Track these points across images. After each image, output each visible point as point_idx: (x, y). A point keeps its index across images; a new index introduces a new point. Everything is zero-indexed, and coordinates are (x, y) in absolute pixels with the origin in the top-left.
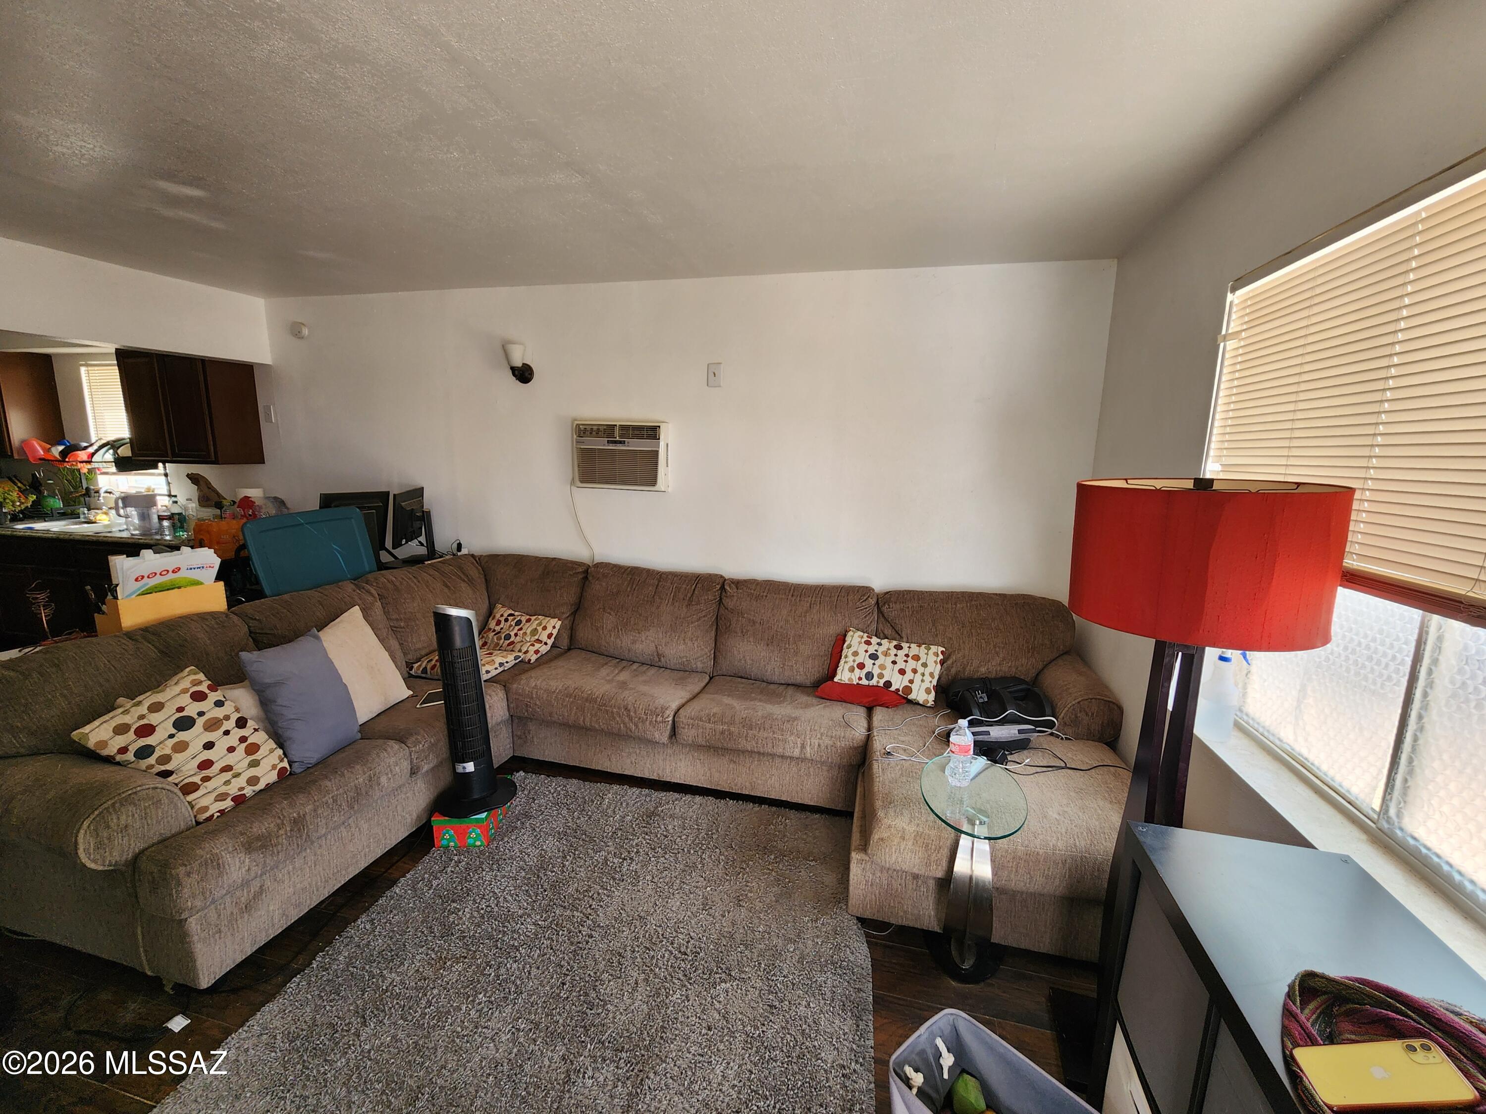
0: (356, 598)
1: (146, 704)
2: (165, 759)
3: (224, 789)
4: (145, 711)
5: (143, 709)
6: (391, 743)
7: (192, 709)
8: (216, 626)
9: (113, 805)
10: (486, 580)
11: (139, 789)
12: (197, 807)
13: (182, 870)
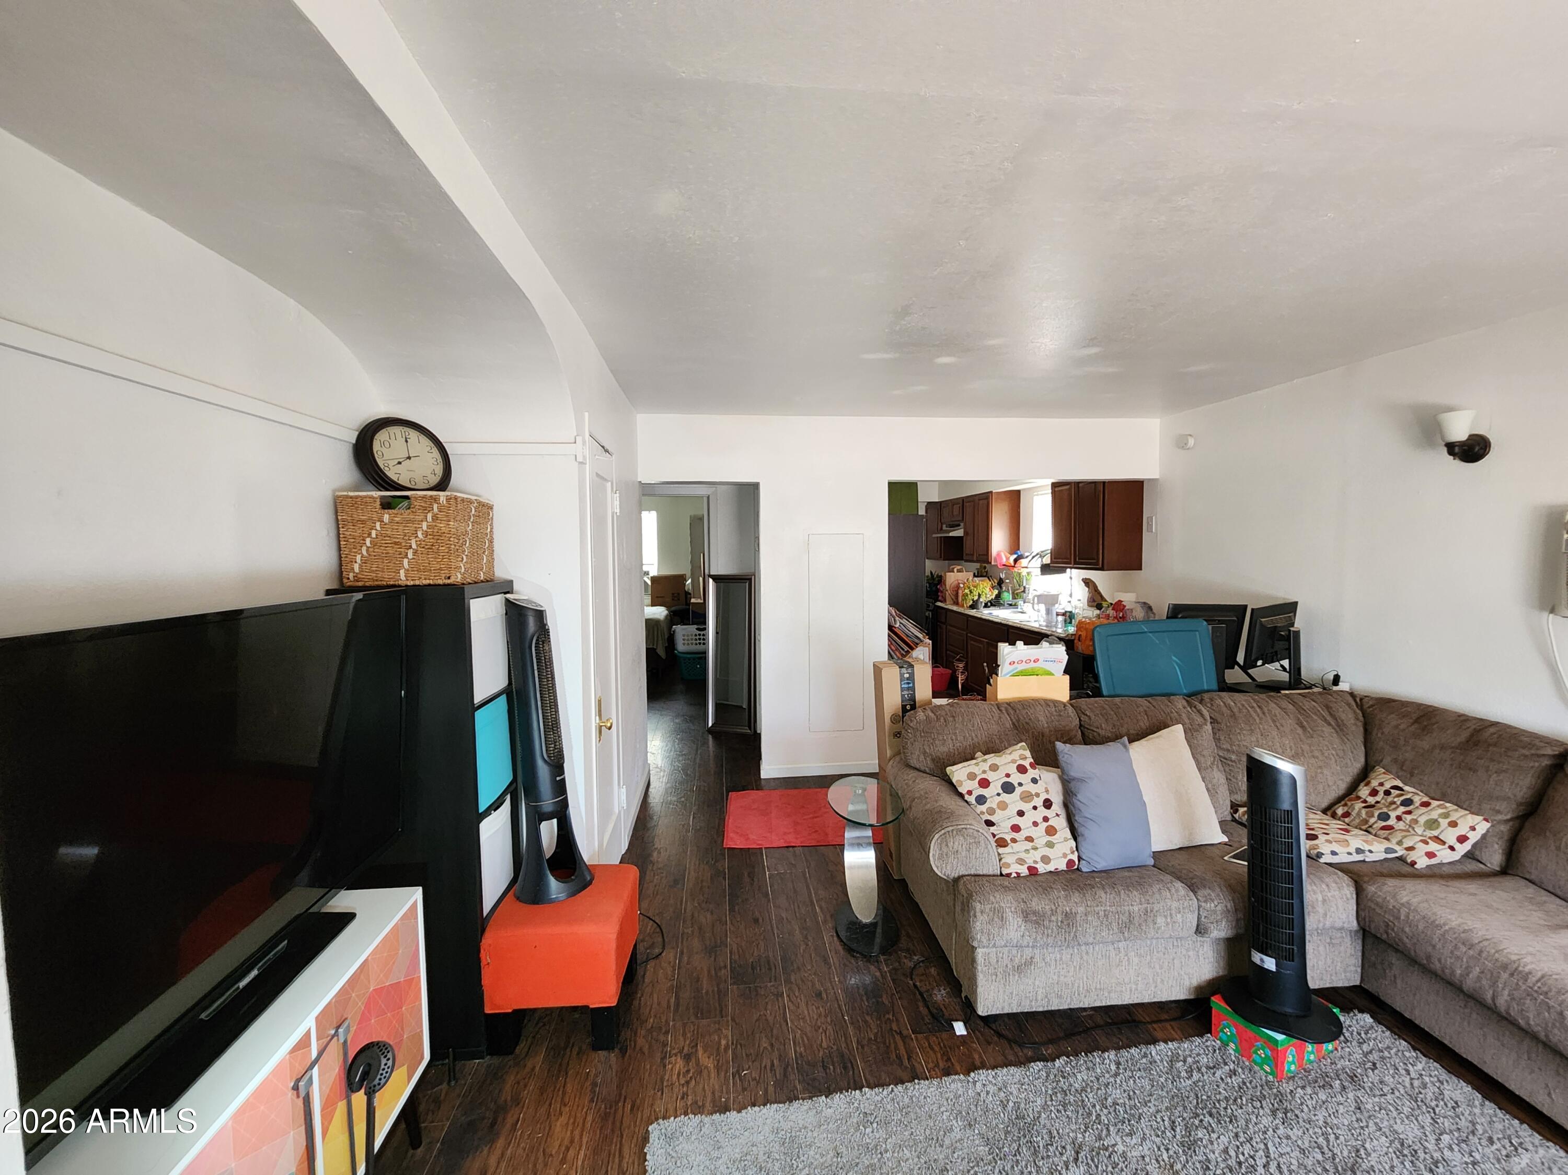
0: (1184, 715)
1: (990, 762)
2: (991, 811)
3: (1023, 855)
4: (987, 768)
5: (986, 766)
6: (1179, 885)
7: (1016, 778)
8: (1055, 713)
9: (953, 830)
10: (1366, 730)
11: (968, 826)
12: (1003, 861)
13: (978, 906)
